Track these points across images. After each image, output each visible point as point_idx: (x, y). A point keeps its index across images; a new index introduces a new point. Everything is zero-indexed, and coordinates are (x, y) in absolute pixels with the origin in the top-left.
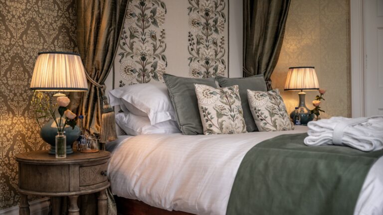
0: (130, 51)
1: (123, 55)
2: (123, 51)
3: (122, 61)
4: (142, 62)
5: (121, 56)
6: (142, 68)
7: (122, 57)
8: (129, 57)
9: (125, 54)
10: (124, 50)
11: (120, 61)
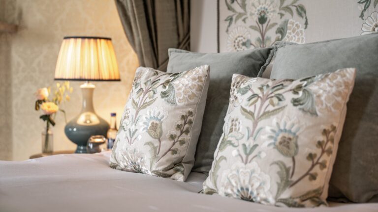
0: (242, 11)
1: (230, 19)
2: (231, 13)
3: (230, 29)
4: (260, 25)
5: (228, 22)
6: (261, 38)
7: (230, 24)
8: (240, 21)
9: (234, 18)
10: (233, 10)
11: (227, 31)
